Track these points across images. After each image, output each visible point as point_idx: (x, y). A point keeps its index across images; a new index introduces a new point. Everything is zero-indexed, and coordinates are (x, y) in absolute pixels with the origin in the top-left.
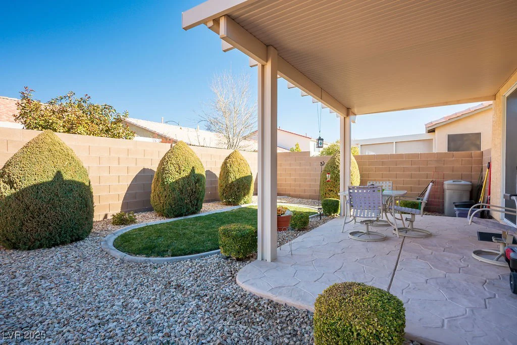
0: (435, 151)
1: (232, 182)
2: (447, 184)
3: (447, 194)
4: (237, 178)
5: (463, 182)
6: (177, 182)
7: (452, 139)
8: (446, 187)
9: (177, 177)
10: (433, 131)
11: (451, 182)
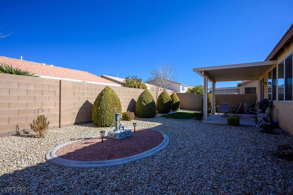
0: (241, 93)
1: (175, 103)
2: (245, 104)
3: (245, 108)
4: (176, 102)
5: (250, 104)
6: (166, 103)
7: (246, 89)
8: (245, 105)
9: (166, 101)
10: (240, 86)
11: (246, 104)
